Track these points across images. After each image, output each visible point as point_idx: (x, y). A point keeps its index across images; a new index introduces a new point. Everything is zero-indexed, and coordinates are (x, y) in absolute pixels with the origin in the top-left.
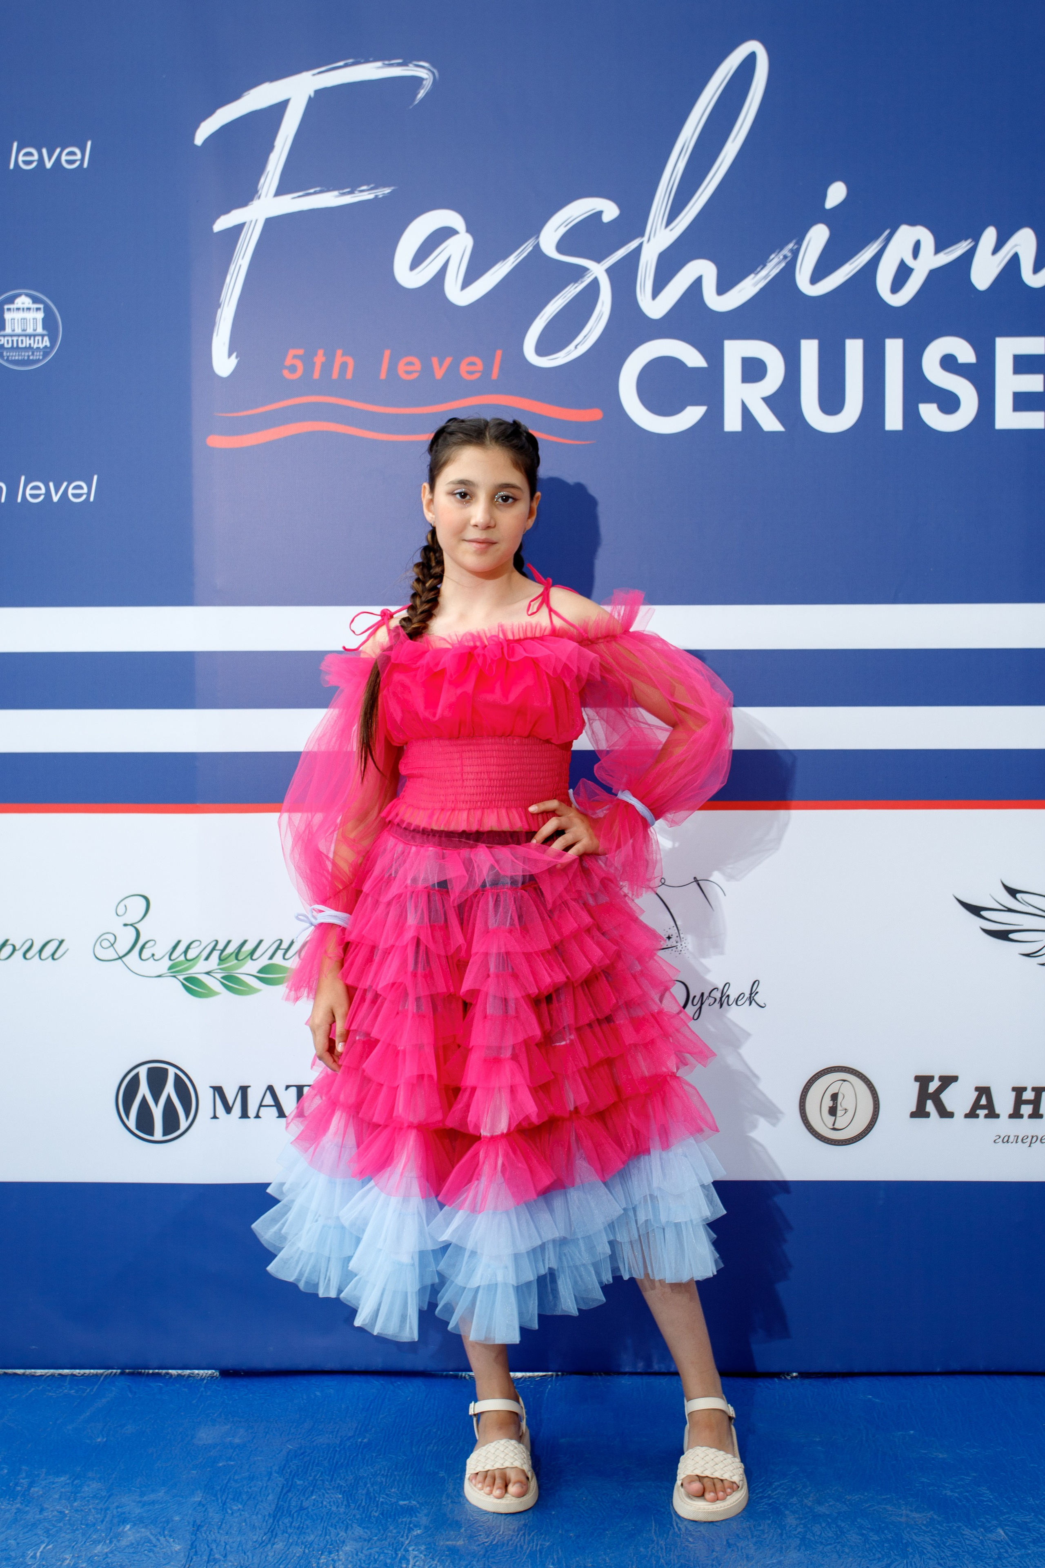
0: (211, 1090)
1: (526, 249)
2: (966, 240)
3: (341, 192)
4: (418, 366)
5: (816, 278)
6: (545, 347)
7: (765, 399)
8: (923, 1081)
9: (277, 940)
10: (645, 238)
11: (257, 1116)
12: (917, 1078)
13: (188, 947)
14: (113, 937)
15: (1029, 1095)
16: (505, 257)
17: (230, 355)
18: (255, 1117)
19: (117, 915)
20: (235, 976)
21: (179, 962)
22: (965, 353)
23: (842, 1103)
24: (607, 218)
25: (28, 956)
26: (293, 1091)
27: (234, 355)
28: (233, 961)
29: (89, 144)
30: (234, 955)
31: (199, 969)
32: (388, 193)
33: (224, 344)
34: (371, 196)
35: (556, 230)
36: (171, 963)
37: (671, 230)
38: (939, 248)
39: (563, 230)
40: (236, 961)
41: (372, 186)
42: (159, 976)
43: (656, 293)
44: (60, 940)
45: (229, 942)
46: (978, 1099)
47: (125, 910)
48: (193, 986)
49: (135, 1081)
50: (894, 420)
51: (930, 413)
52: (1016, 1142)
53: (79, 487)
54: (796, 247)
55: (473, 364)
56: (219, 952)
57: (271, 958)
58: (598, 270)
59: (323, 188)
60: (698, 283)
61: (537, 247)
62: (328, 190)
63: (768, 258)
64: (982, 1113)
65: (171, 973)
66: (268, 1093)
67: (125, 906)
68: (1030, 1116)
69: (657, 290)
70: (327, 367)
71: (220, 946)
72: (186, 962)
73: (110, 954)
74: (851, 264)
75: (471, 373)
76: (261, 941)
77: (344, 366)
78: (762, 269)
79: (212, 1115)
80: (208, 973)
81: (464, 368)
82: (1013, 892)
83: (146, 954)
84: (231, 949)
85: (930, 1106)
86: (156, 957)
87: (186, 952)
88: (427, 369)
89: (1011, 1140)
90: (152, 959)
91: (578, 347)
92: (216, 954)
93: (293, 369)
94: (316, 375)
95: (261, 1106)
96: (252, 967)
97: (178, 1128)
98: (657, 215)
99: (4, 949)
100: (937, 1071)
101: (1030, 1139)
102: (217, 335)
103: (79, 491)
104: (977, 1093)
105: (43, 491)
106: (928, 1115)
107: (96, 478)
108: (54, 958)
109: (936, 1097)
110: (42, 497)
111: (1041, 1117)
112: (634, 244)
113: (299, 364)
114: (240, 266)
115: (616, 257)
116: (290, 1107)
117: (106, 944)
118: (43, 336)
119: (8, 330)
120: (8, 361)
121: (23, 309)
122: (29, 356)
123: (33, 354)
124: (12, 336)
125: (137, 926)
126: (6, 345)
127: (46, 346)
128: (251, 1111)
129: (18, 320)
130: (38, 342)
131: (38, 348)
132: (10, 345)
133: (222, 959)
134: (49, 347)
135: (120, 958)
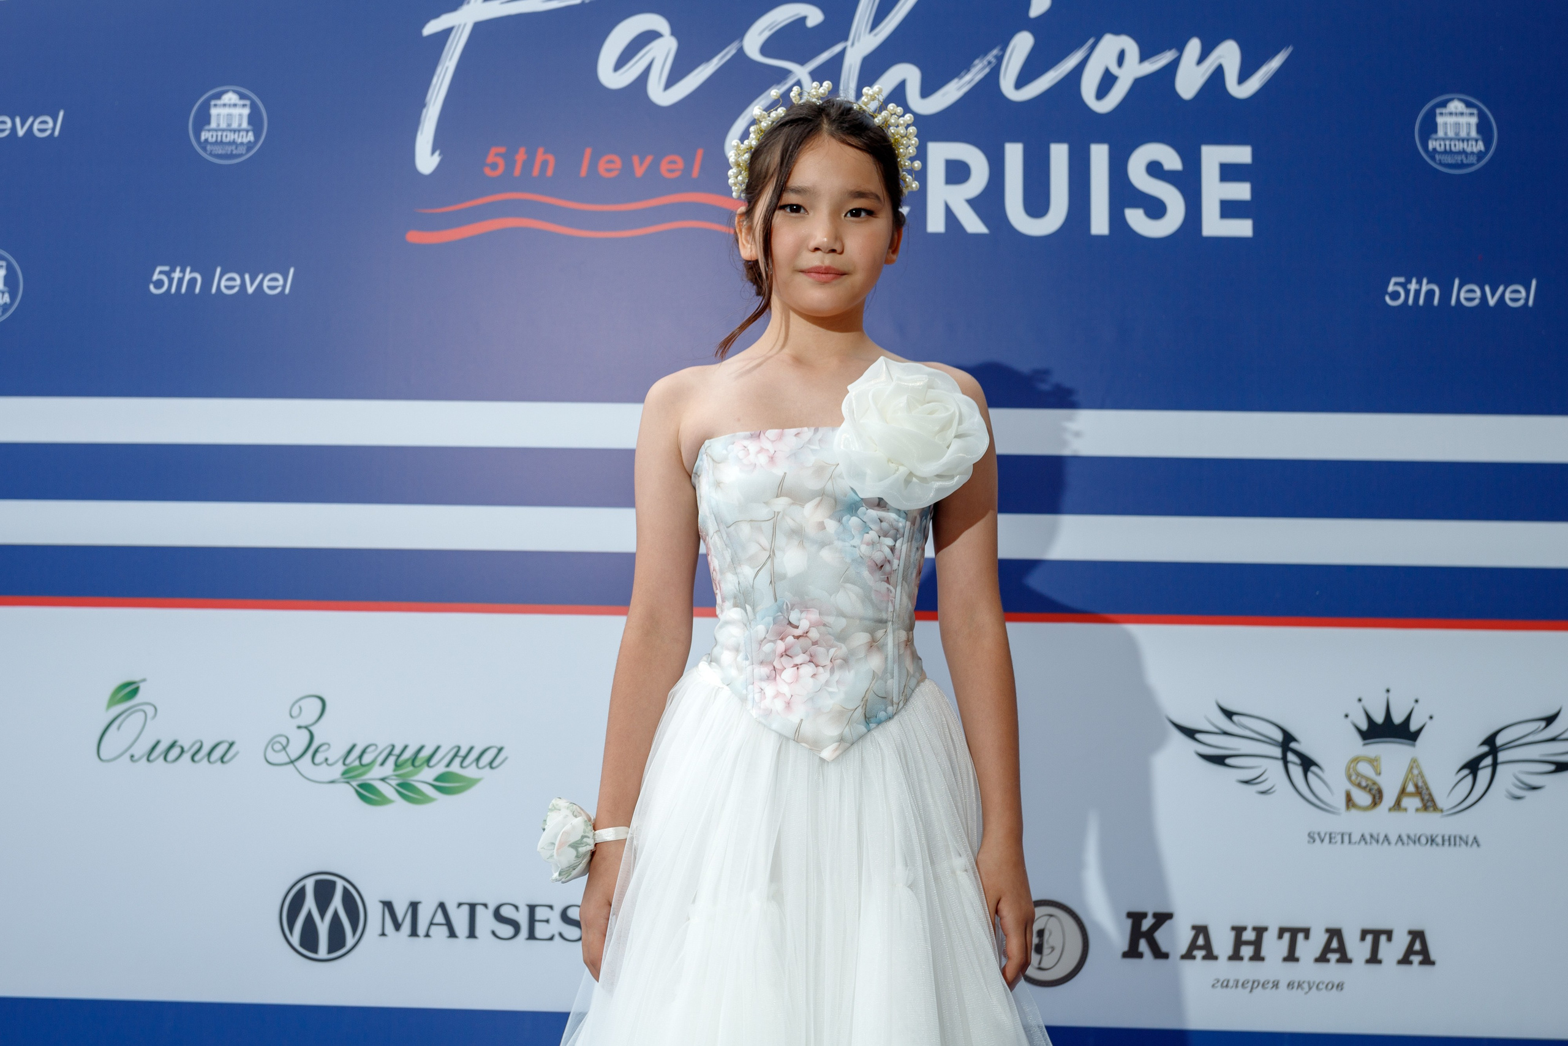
1: (730, 51)
2: (1170, 50)
4: (618, 164)
5: (1020, 84)
8: (1136, 918)
9: (455, 747)
10: (849, 43)
11: (427, 935)
12: (1129, 915)
13: (363, 752)
14: (286, 740)
15: (1249, 935)
16: (708, 59)
17: (433, 152)
19: (291, 716)
20: (411, 784)
21: (352, 768)
22: (1171, 160)
23: (1049, 940)
24: (811, 23)
25: (197, 758)
26: (465, 909)
27: (437, 153)
28: (406, 768)
30: (409, 763)
31: (374, 775)
33: (428, 141)
34: (578, 2)
35: (760, 34)
36: (344, 768)
37: (875, 35)
38: (1143, 59)
39: (767, 34)
40: (411, 769)
42: (332, 782)
44: (230, 741)
46: (1195, 939)
47: (299, 712)
48: (368, 793)
49: (301, 895)
50: (1099, 225)
51: (1136, 219)
52: (1237, 986)
53: (275, 280)
54: (1000, 53)
55: (674, 162)
56: (394, 758)
57: (448, 765)
58: (801, 73)
60: (904, 85)
61: (741, 50)
63: (973, 63)
64: (1199, 954)
65: (345, 778)
67: (300, 708)
68: (1252, 959)
70: (528, 165)
71: (397, 751)
72: (362, 767)
73: (282, 758)
74: (1055, 71)
75: (671, 171)
76: (438, 748)
77: (545, 164)
78: (966, 74)
80: (383, 780)
81: (664, 166)
82: (1229, 714)
83: (319, 758)
84: (407, 755)
85: (1143, 946)
86: (330, 762)
87: (361, 757)
88: (627, 167)
89: (1231, 984)
90: (324, 764)
92: (392, 760)
93: (494, 166)
94: (517, 172)
95: (431, 924)
96: (429, 774)
97: (344, 945)
98: (861, 20)
99: (171, 751)
100: (1150, 908)
101: (1250, 984)
102: (421, 133)
103: (275, 283)
104: (1193, 933)
105: (238, 282)
106: (1140, 955)
107: (292, 271)
108: (222, 762)
109: (1150, 936)
110: (237, 288)
111: (1262, 959)
112: (838, 48)
113: (500, 162)
114: (448, 68)
115: (819, 60)
116: (462, 927)
117: (278, 747)
118: (247, 131)
119: (213, 125)
120: (211, 154)
121: (230, 105)
122: (232, 151)
123: (236, 148)
124: (216, 130)
125: (312, 728)
126: (210, 140)
127: (250, 142)
128: (422, 929)
129: (224, 116)
130: (242, 137)
131: (242, 144)
132: (214, 139)
133: (397, 766)
134: (252, 142)
135: (292, 762)
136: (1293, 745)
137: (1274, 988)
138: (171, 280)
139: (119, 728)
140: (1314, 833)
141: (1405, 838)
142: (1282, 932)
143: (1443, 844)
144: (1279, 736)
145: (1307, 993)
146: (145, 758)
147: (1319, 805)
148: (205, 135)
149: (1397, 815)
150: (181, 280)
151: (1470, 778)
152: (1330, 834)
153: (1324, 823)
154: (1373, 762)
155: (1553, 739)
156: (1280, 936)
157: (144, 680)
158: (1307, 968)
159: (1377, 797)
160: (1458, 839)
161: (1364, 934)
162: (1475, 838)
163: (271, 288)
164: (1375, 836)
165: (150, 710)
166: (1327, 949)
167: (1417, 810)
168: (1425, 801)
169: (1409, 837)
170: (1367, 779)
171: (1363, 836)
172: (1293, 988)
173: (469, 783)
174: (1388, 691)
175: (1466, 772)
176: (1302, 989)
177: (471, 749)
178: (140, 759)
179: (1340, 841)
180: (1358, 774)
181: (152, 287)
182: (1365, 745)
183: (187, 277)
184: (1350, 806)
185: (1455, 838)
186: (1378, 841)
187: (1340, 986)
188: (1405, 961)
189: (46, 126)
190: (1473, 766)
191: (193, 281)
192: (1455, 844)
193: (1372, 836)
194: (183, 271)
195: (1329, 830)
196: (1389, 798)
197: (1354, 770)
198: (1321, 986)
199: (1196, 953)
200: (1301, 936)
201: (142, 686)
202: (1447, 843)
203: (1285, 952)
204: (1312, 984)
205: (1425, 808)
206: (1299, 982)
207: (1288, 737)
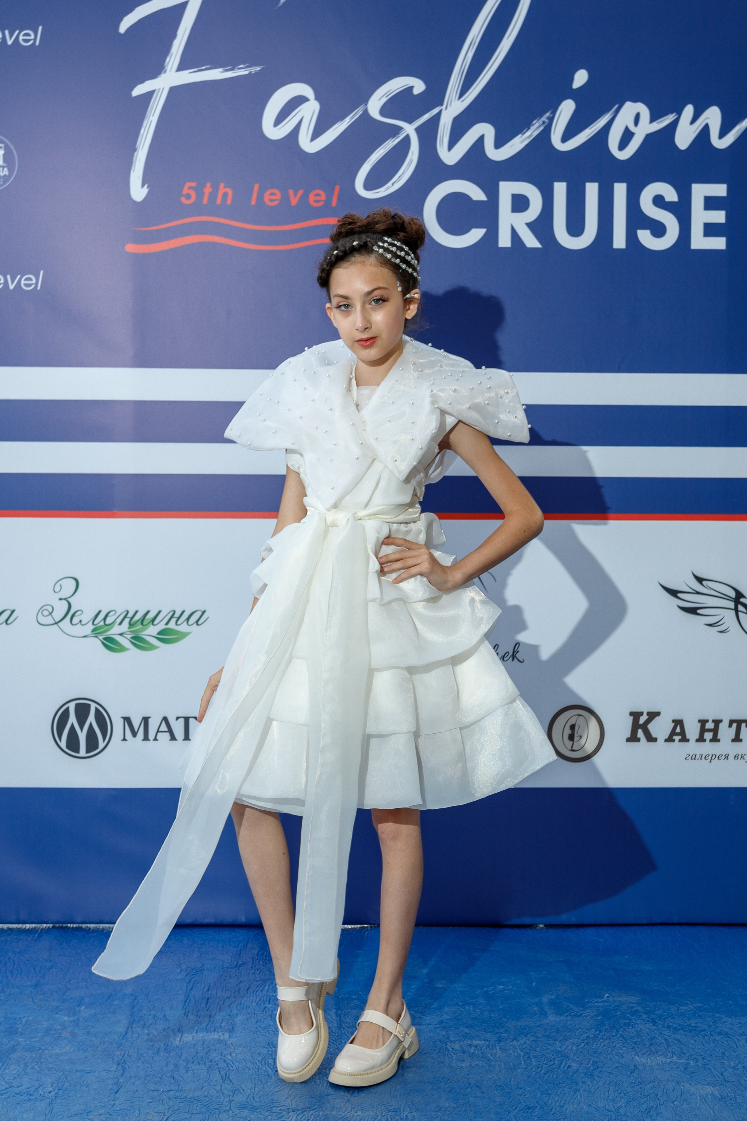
0: (122, 719)
1: (358, 112)
2: (672, 113)
3: (225, 69)
4: (279, 196)
5: (565, 138)
6: (371, 183)
7: (528, 225)
8: (636, 715)
9: (171, 611)
10: (444, 107)
11: (155, 739)
12: (631, 714)
13: (107, 616)
14: (51, 608)
15: (710, 725)
16: (342, 118)
17: (143, 186)
18: (154, 740)
19: (55, 592)
20: (140, 637)
21: (99, 626)
22: (670, 194)
23: (578, 732)
24: (416, 91)
26: (182, 721)
27: (146, 186)
28: (138, 626)
29: (40, 28)
30: (140, 622)
31: (115, 631)
32: (259, 70)
33: (139, 178)
34: (247, 72)
35: (380, 100)
36: (94, 627)
37: (462, 101)
38: (652, 120)
39: (384, 100)
40: (141, 626)
41: (247, 65)
42: (85, 636)
44: (12, 609)
45: (137, 612)
46: (675, 728)
47: (60, 588)
48: (110, 644)
49: (66, 713)
50: (619, 241)
51: (645, 237)
52: (701, 759)
53: (30, 279)
54: (551, 115)
55: (319, 195)
56: (129, 619)
57: (167, 624)
58: (409, 129)
59: (212, 66)
60: (481, 141)
61: (366, 111)
62: (216, 68)
63: (532, 123)
64: (677, 738)
65: (94, 634)
66: (163, 722)
67: (61, 585)
68: (711, 741)
69: (451, 145)
70: (213, 196)
71: (130, 615)
72: (105, 626)
73: (49, 620)
74: (590, 130)
75: (317, 201)
76: (160, 612)
77: (225, 195)
78: (527, 131)
79: (122, 738)
80: (121, 634)
81: (312, 198)
82: (700, 580)
83: (75, 620)
84: (137, 617)
85: (640, 734)
86: (83, 623)
87: (105, 619)
88: (285, 198)
89: (697, 757)
90: (79, 624)
91: (395, 184)
92: (127, 620)
93: (188, 196)
94: (205, 201)
95: (158, 731)
96: (153, 630)
97: (97, 747)
98: (452, 90)
100: (645, 708)
101: (710, 756)
102: (134, 171)
103: (30, 282)
104: (674, 724)
105: (2, 281)
106: (638, 740)
107: (42, 272)
108: (7, 624)
109: (645, 728)
110: (2, 286)
111: (719, 741)
112: (435, 111)
113: (193, 193)
114: (151, 121)
115: (422, 120)
116: (179, 732)
117: (46, 613)
125: (69, 600)
127: (5, 175)
128: (151, 735)
130: (1, 172)
133: (131, 625)
134: (7, 176)
135: (56, 623)
136: (742, 600)
137: (726, 759)
142: (731, 722)
144: (733, 594)
156: (730, 726)
163: (27, 285)
172: (738, 759)
173: (181, 636)
176: (744, 759)
177: (183, 612)
199: (674, 737)
200: (743, 725)
203: (733, 736)
206: (742, 755)
207: (739, 595)
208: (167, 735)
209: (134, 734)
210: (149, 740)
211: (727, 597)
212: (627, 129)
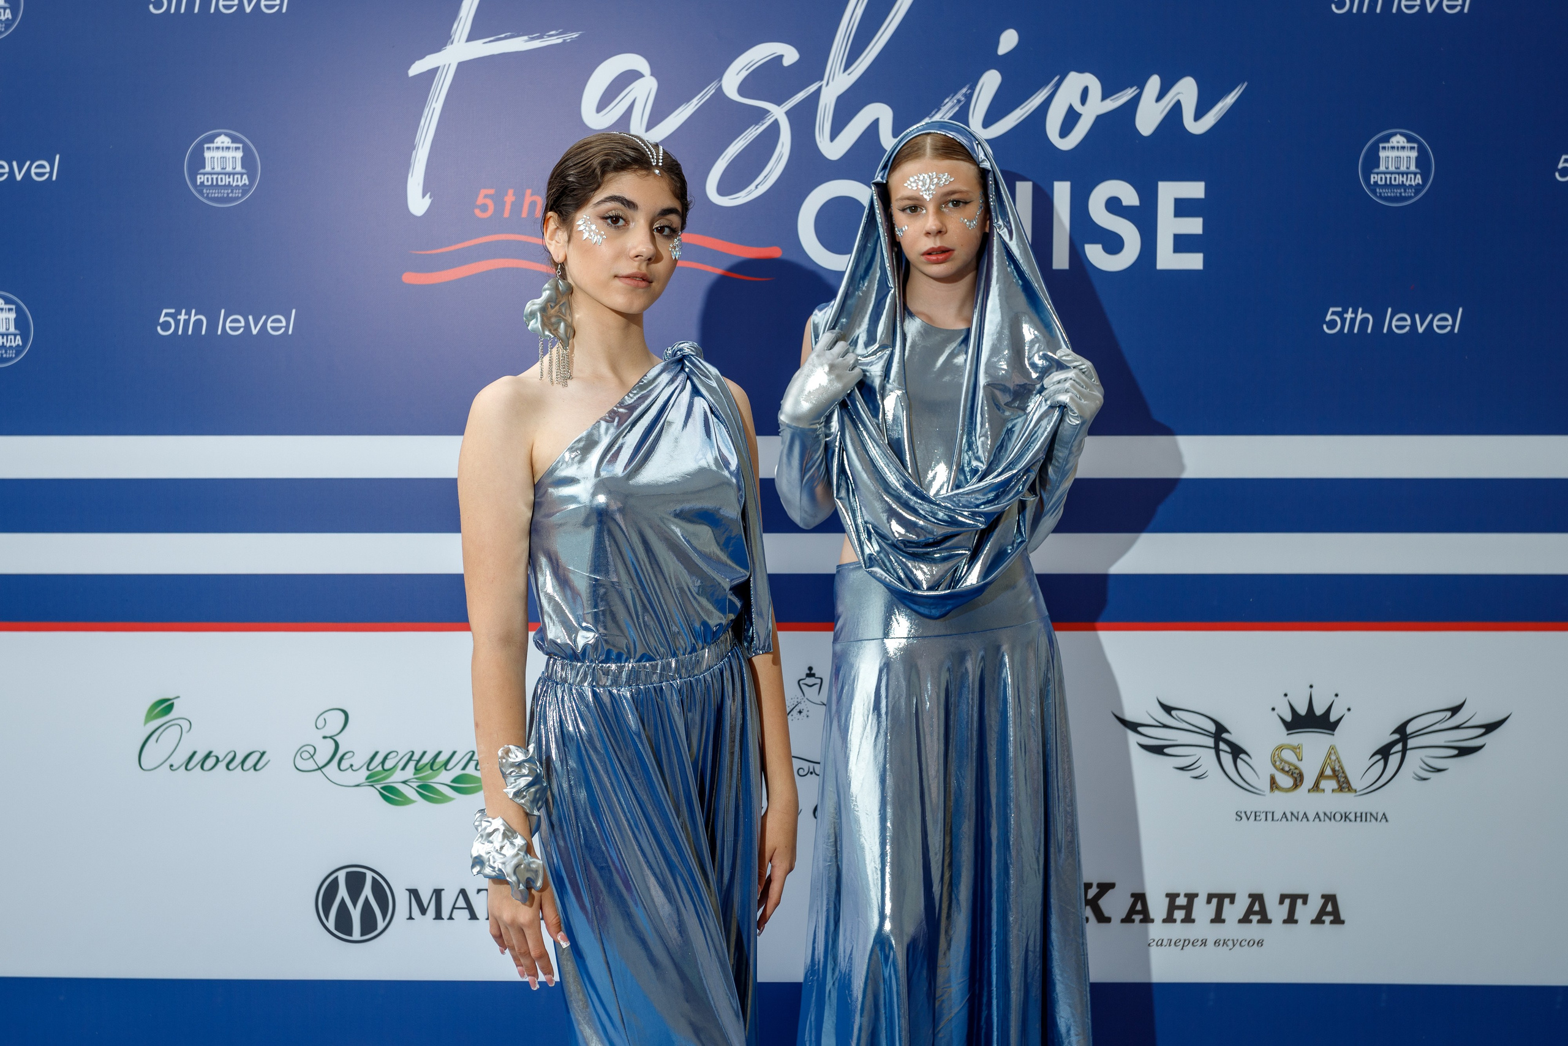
0: (408, 892)
1: (709, 91)
2: (1131, 87)
3: (531, 36)
5: (987, 123)
6: (727, 186)
9: (470, 752)
10: (824, 82)
11: (451, 918)
13: (385, 758)
14: (313, 749)
15: (1181, 901)
16: (688, 100)
17: (424, 195)
18: (448, 919)
19: (317, 727)
20: (430, 786)
21: (377, 772)
22: (1129, 196)
24: (787, 62)
25: (231, 767)
26: (485, 894)
27: (428, 195)
28: (426, 771)
30: (429, 765)
31: (395, 779)
32: (576, 37)
33: (419, 184)
34: (560, 41)
35: (737, 74)
36: (369, 773)
37: (849, 74)
38: (1104, 97)
39: (744, 74)
40: (431, 771)
41: (560, 30)
42: (358, 785)
43: (833, 136)
44: (262, 752)
45: (424, 753)
46: (1134, 905)
47: (324, 723)
48: (391, 795)
49: (334, 885)
50: (1060, 260)
51: (1095, 254)
52: (1170, 945)
53: (279, 321)
54: (969, 91)
56: (415, 762)
57: (464, 768)
58: (778, 113)
59: (514, 34)
60: (874, 127)
61: (720, 90)
62: (517, 36)
63: (943, 102)
64: (1137, 918)
65: (369, 782)
66: (461, 896)
67: (325, 719)
68: (1183, 921)
69: (835, 133)
70: (517, 206)
71: (416, 757)
72: (384, 772)
73: (310, 765)
74: (1021, 109)
76: (454, 753)
77: (533, 205)
78: (936, 113)
79: (408, 916)
80: (404, 782)
82: (1168, 709)
83: (345, 764)
84: (426, 759)
86: (354, 768)
87: (383, 763)
89: (1164, 943)
90: (350, 769)
91: (759, 187)
92: (412, 764)
94: (506, 214)
95: (454, 908)
96: (446, 777)
97: (376, 928)
98: (835, 60)
99: (208, 760)
100: (1096, 879)
101: (1182, 942)
102: (412, 177)
103: (278, 325)
104: (1133, 899)
105: (243, 324)
107: (294, 311)
108: (255, 769)
109: (1094, 904)
110: (242, 330)
111: (1193, 921)
112: (813, 88)
113: (489, 202)
114: (434, 109)
115: (795, 100)
116: (481, 909)
117: (306, 755)
118: (242, 174)
119: (208, 169)
120: (207, 198)
121: (223, 148)
122: (228, 194)
123: (232, 192)
124: (211, 174)
125: (335, 738)
126: (206, 183)
127: (245, 184)
128: (445, 912)
129: (218, 158)
130: (237, 181)
131: (237, 186)
132: (210, 183)
133: (417, 770)
134: (248, 186)
135: (320, 769)
136: (1225, 735)
137: (1203, 945)
138: (177, 322)
139: (157, 741)
140: (1241, 812)
141: (1322, 816)
142: (1210, 897)
143: (1356, 820)
144: (1212, 728)
145: (1230, 949)
146: (184, 766)
147: (1247, 787)
148: (200, 178)
149: (1315, 795)
150: (187, 322)
151: (1382, 762)
152: (1256, 813)
153: (1250, 803)
154: (1296, 750)
155: (1457, 727)
156: (1209, 902)
157: (178, 697)
158: (1231, 928)
159: (1298, 780)
160: (1368, 815)
161: (1283, 898)
162: (1384, 814)
163: (272, 328)
164: (1296, 815)
165: (185, 725)
166: (1250, 911)
167: (1333, 791)
168: (1341, 784)
169: (1325, 814)
170: (1290, 764)
171: (1284, 813)
172: (1219, 945)
173: (482, 784)
174: (1311, 686)
175: (1378, 757)
176: (1227, 946)
178: (178, 768)
179: (1264, 818)
180: (1282, 760)
181: (159, 328)
182: (1288, 734)
183: (193, 319)
184: (1274, 788)
185: (1366, 814)
186: (1297, 819)
187: (1260, 943)
188: (1318, 920)
189: (43, 170)
190: (1384, 752)
191: (198, 323)
192: (1366, 820)
193: (1292, 814)
194: (188, 313)
195: (1254, 810)
196: (1309, 781)
197: (1278, 757)
198: (1243, 943)
199: (1133, 917)
200: (1227, 901)
201: (175, 701)
202: (1358, 819)
203: (1213, 916)
204: (1235, 942)
205: (1341, 789)
206: (1225, 940)
207: (1221, 729)
208: (466, 913)
209: (423, 911)
210: (443, 919)
211: (1204, 732)
212: (1071, 108)
